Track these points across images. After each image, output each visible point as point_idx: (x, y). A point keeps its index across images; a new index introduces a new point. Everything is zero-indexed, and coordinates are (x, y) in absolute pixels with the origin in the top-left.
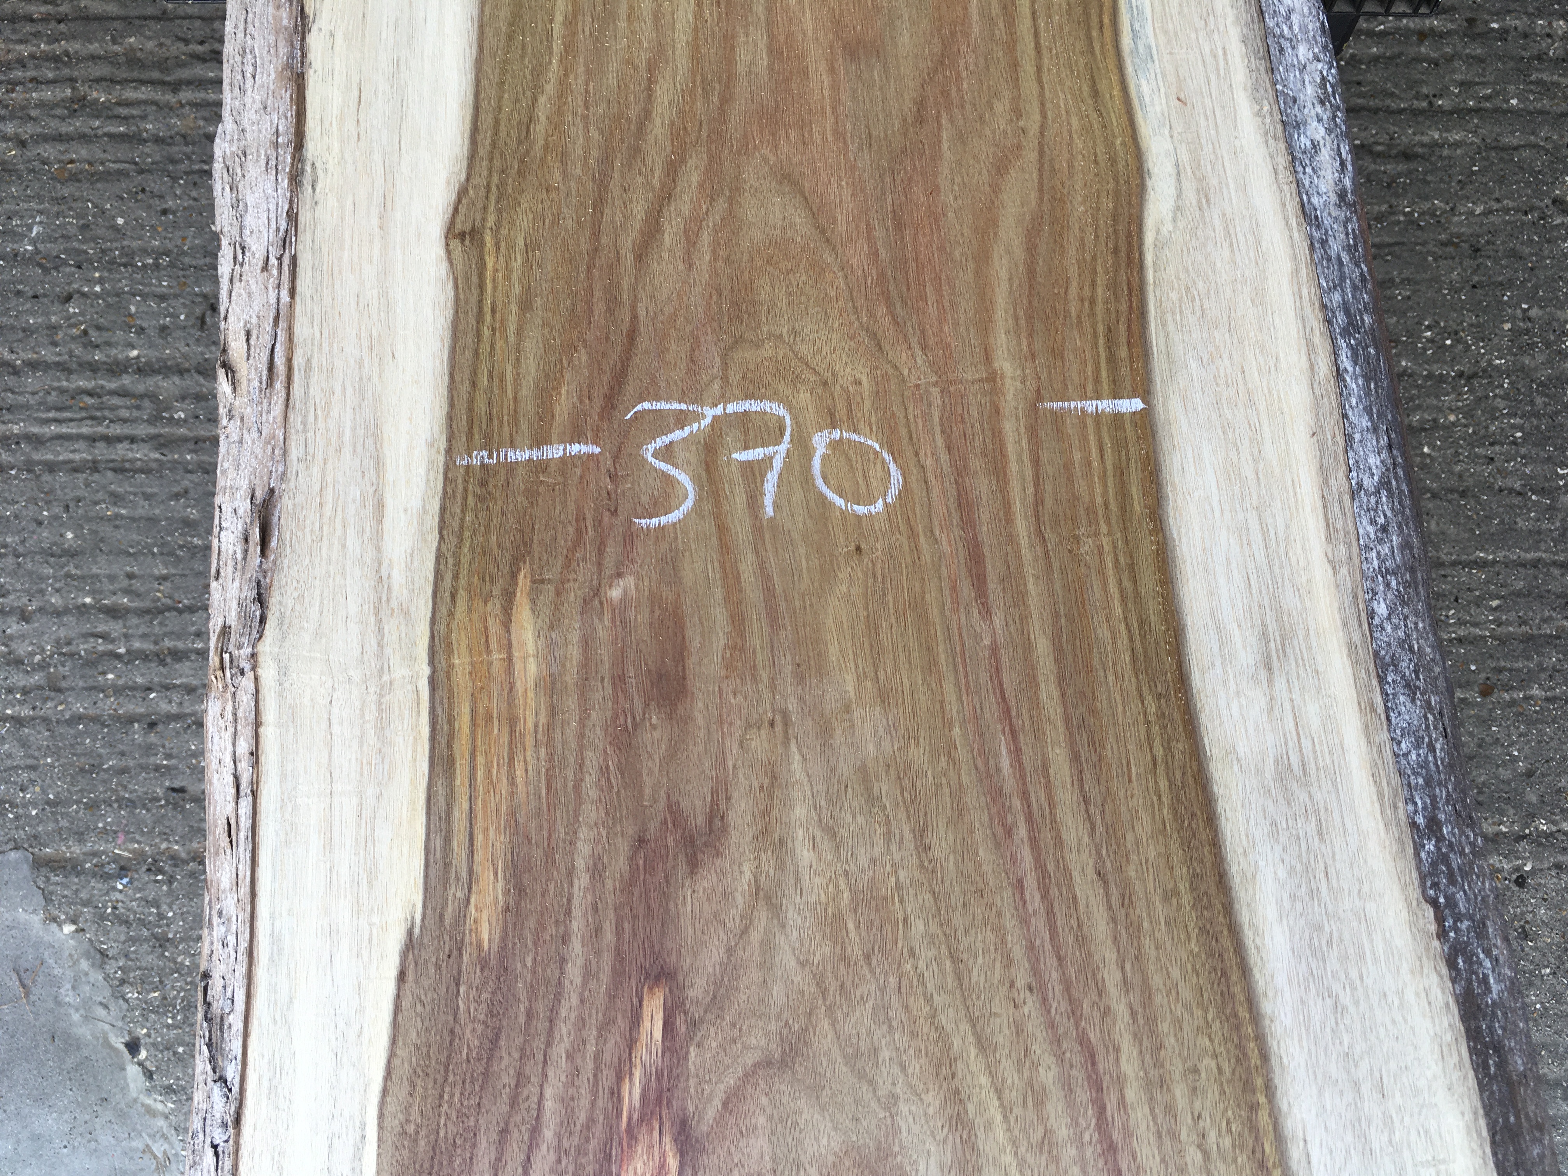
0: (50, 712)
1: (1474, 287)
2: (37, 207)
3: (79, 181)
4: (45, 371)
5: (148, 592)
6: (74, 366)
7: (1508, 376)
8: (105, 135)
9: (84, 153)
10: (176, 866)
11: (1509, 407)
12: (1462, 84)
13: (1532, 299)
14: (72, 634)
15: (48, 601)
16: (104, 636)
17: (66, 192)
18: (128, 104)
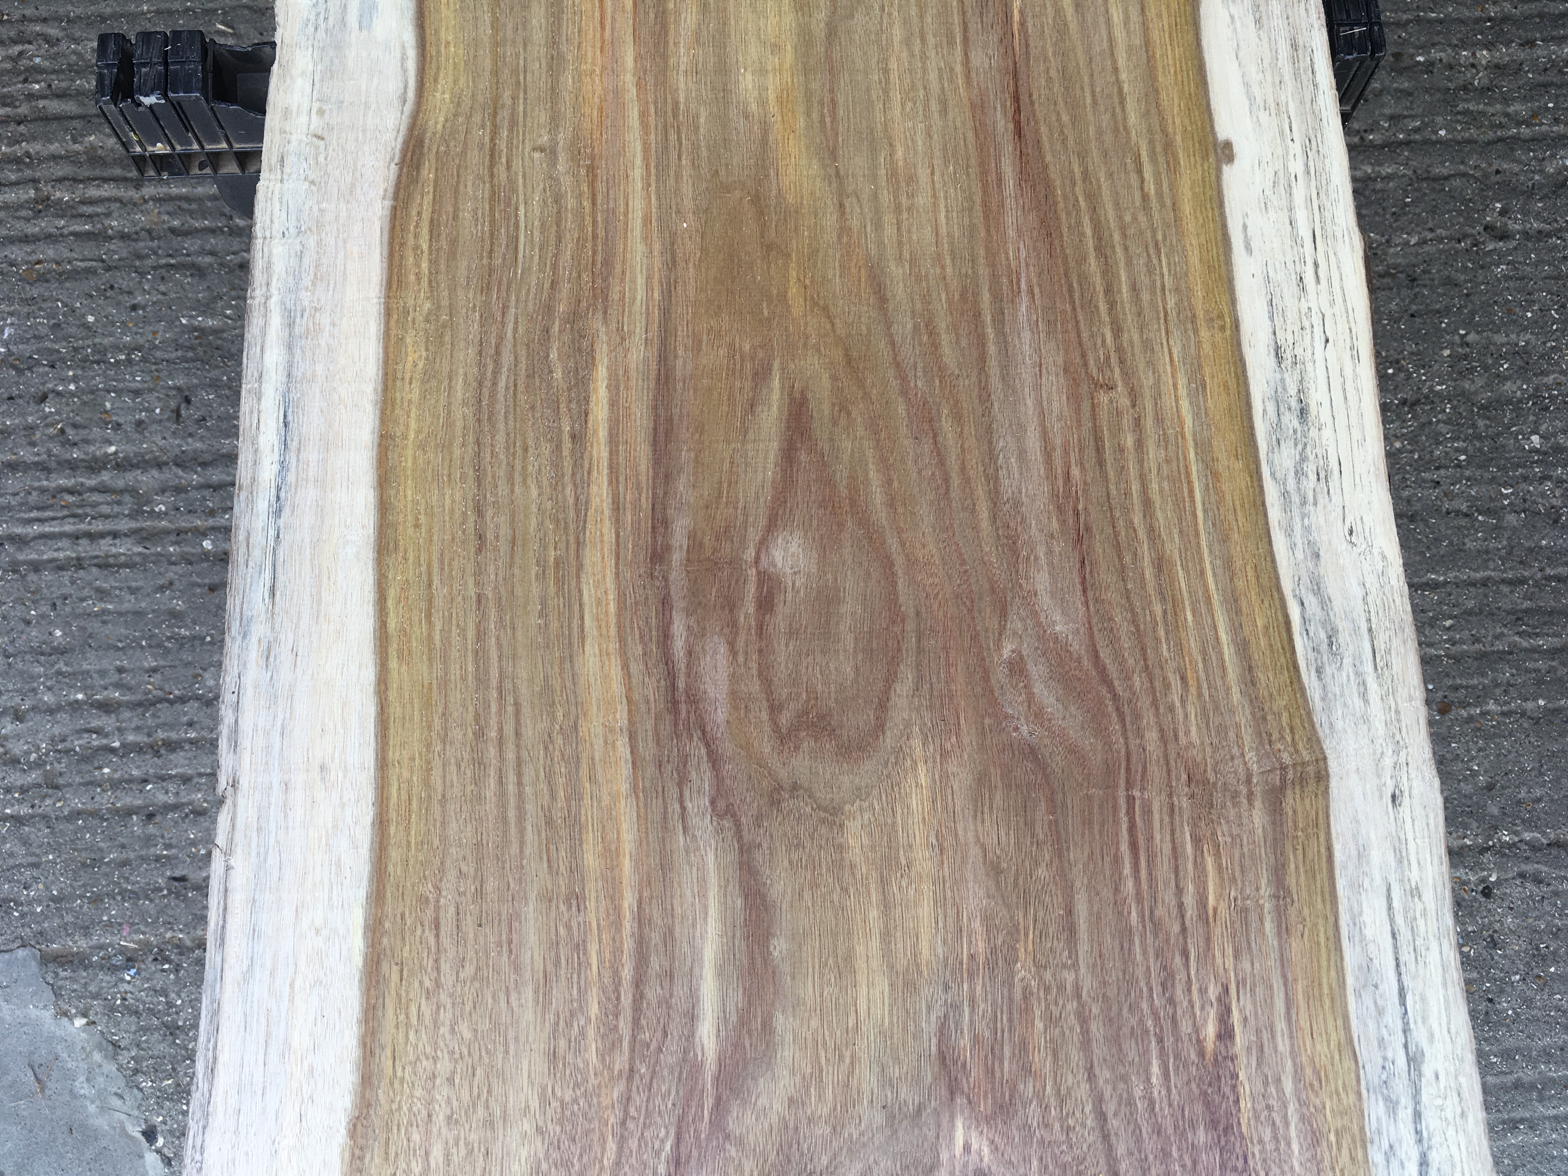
0: (48, 809)
1: (1412, 316)
2: (7, 309)
3: (47, 281)
4: (25, 472)
5: (139, 685)
6: (53, 465)
7: (1450, 401)
8: (72, 234)
9: (51, 253)
10: (181, 954)
11: (1453, 432)
12: (1391, 118)
13: (1469, 324)
14: (66, 731)
15: (41, 700)
16: (98, 731)
17: (35, 293)
18: (92, 202)
